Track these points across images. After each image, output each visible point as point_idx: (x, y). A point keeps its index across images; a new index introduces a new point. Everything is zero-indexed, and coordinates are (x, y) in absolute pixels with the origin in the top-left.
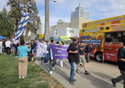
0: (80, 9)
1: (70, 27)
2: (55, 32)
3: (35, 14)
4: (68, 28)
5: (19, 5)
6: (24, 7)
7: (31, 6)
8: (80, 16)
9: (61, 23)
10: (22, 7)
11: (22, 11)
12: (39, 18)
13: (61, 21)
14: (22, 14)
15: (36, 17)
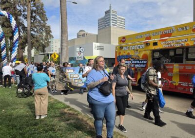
0: (111, 13)
1: (97, 42)
2: (78, 49)
3: (42, 22)
4: (94, 43)
5: (15, 8)
6: (24, 11)
7: (35, 8)
8: (113, 25)
9: (83, 35)
10: (20, 11)
11: (21, 18)
12: (49, 27)
13: (83, 33)
14: (21, 22)
15: (44, 26)
